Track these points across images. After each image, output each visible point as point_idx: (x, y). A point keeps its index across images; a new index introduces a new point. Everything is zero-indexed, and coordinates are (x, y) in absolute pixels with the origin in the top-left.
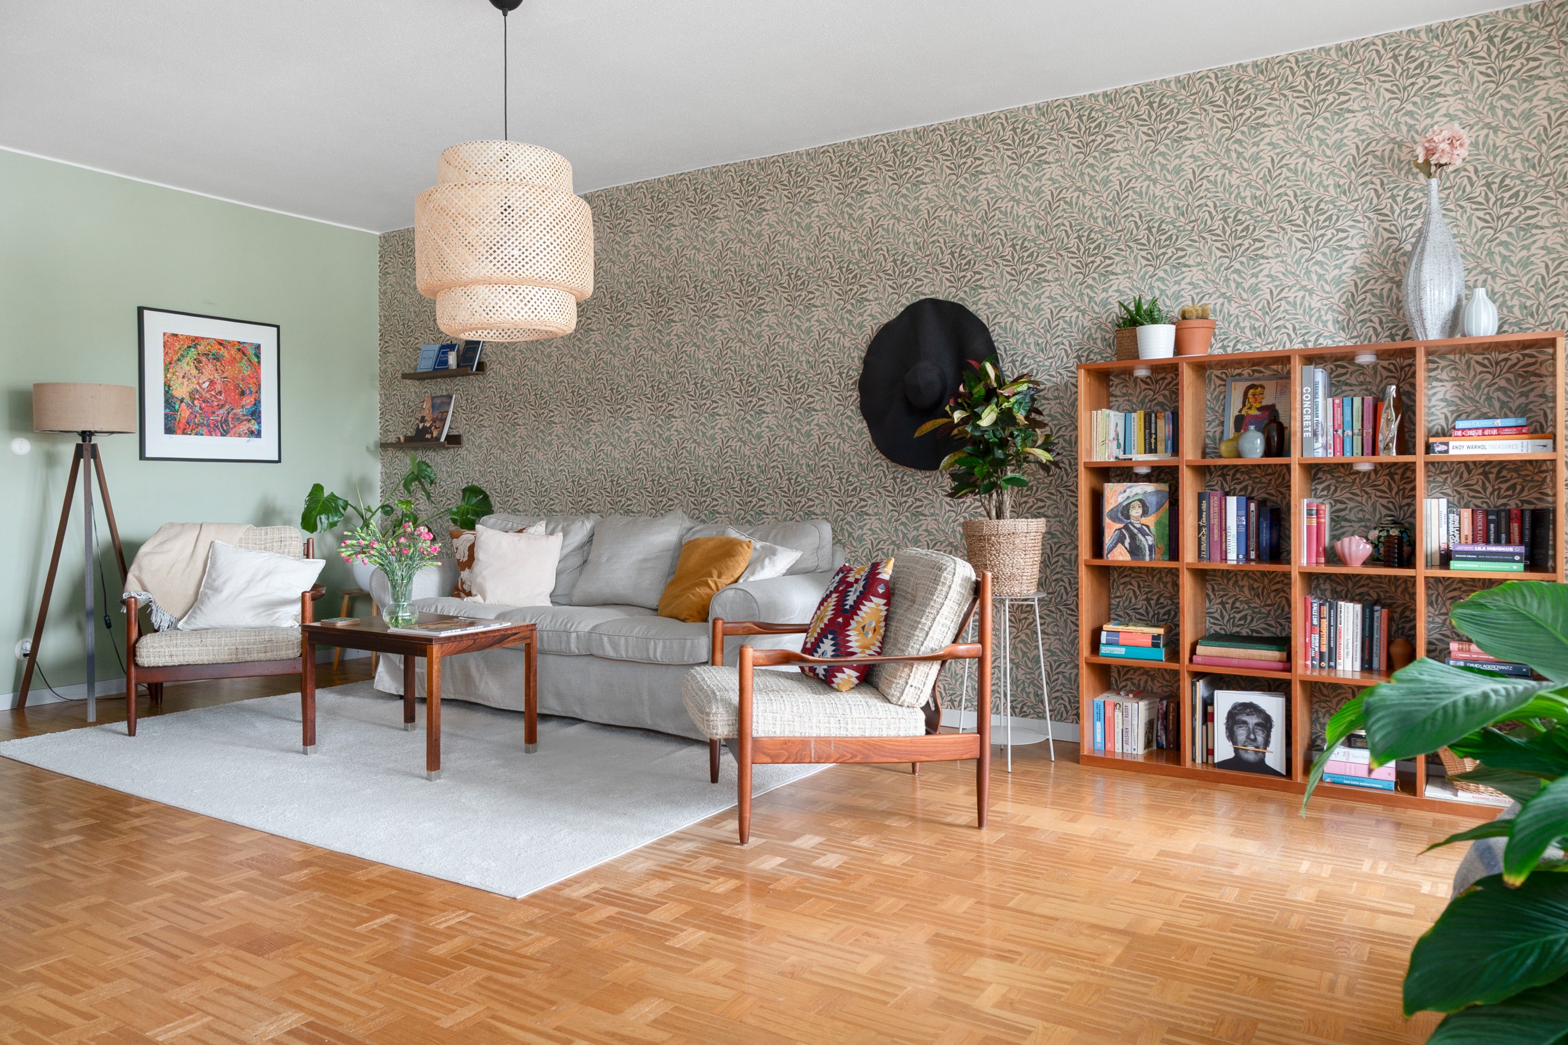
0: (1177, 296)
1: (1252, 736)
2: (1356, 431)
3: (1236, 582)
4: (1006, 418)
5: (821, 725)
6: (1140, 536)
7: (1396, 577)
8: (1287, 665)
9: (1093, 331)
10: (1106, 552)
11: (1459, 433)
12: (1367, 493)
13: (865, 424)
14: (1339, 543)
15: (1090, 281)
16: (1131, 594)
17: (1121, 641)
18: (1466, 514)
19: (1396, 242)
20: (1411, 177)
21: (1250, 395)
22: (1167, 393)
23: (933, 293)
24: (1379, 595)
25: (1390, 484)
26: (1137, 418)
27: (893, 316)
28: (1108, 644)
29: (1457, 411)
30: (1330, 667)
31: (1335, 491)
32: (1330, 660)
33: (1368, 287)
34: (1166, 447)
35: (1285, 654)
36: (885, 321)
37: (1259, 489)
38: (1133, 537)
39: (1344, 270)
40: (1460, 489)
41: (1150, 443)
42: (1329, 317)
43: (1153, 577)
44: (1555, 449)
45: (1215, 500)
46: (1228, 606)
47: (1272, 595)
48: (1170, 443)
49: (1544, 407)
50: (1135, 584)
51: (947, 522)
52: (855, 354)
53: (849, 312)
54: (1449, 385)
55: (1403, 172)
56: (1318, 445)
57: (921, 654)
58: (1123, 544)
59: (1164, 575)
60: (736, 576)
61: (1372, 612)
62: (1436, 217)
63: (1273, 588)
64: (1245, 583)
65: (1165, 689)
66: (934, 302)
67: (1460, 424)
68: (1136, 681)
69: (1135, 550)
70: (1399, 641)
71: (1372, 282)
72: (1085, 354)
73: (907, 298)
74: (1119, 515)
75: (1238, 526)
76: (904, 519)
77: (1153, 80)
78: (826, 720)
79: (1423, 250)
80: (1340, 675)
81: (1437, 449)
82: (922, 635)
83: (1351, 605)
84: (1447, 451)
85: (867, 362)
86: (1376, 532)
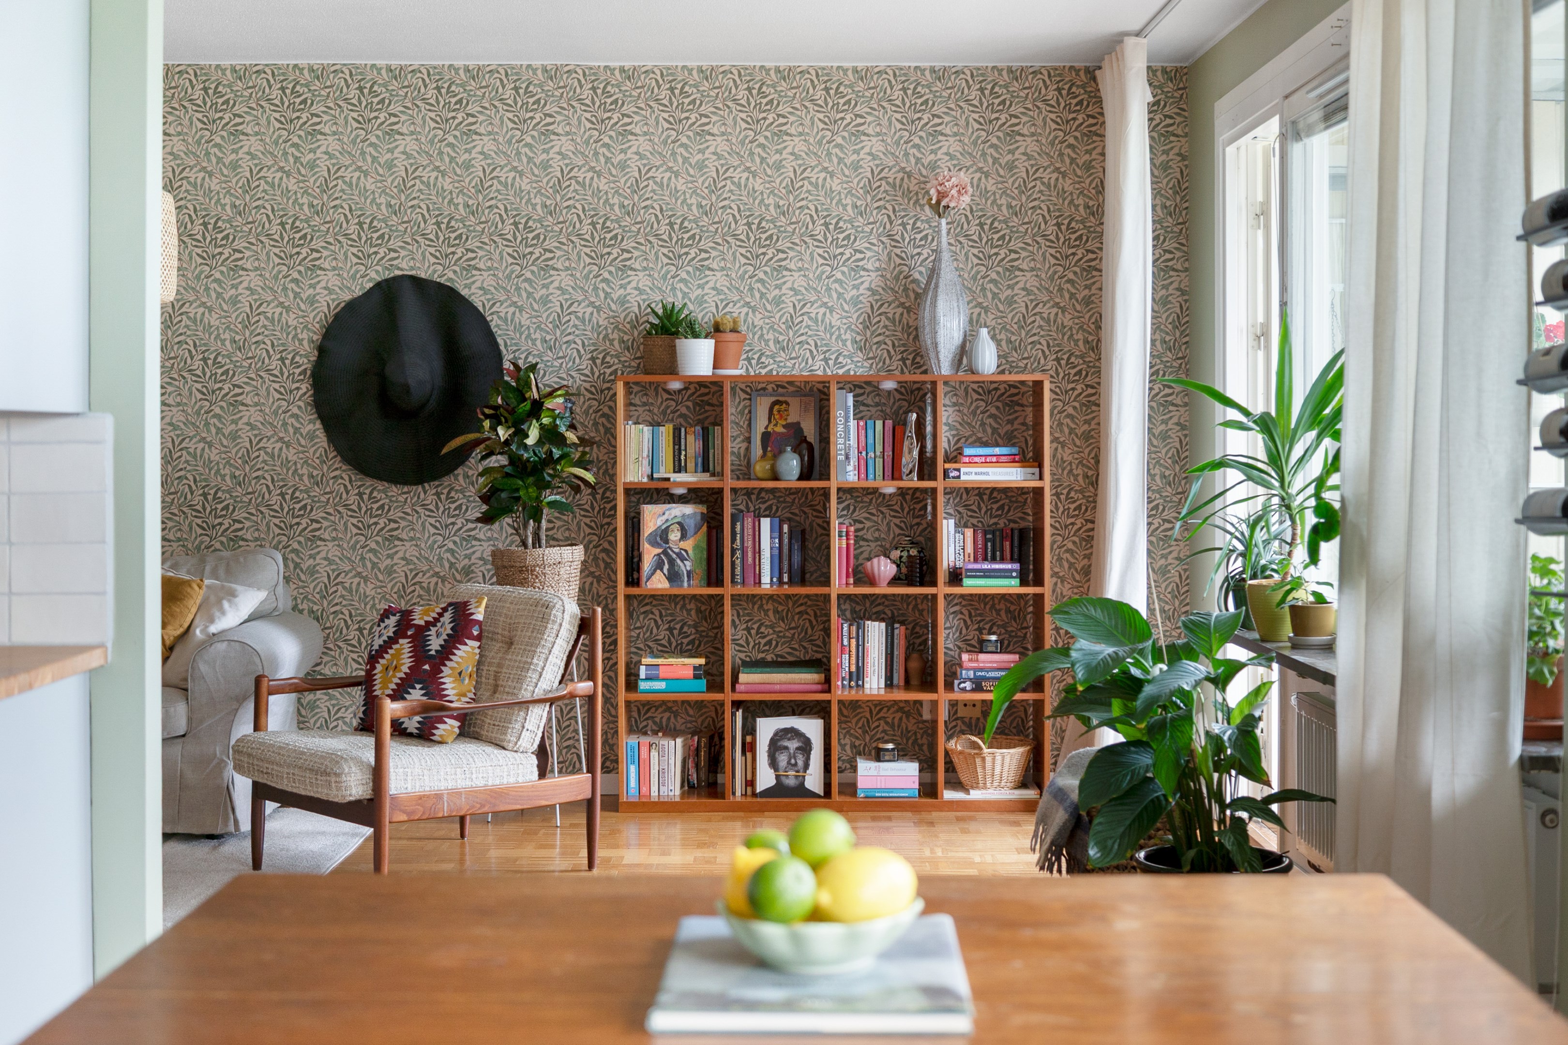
0: (700, 301)
1: (793, 761)
2: (878, 453)
3: (761, 606)
4: (551, 435)
5: (448, 777)
6: (678, 561)
7: (908, 596)
8: (826, 686)
9: (610, 331)
10: (644, 579)
11: (967, 460)
12: (882, 513)
13: (318, 425)
14: (869, 563)
15: (606, 275)
16: (653, 624)
17: (662, 675)
18: (969, 533)
19: (906, 269)
20: (918, 208)
21: (775, 412)
22: (690, 404)
23: (412, 268)
24: (893, 613)
25: (902, 504)
26: (666, 432)
27: (358, 293)
28: (648, 678)
29: (958, 435)
30: (858, 685)
31: (854, 511)
32: (858, 679)
33: (882, 310)
34: (696, 465)
35: (823, 675)
36: (347, 297)
37: (783, 509)
38: (672, 562)
39: (861, 291)
40: (960, 509)
41: (680, 460)
42: (848, 336)
43: (676, 604)
44: (1041, 478)
45: (749, 522)
46: (753, 632)
47: (796, 617)
48: (700, 460)
49: (1025, 434)
50: (657, 613)
51: (431, 548)
52: (305, 335)
53: (296, 281)
54: (950, 410)
55: (912, 202)
56: (850, 468)
57: (536, 697)
58: (662, 570)
59: (687, 601)
60: (186, 625)
61: (893, 629)
62: (946, 256)
63: (797, 610)
64: (770, 606)
65: (689, 725)
66: (416, 281)
67: (968, 451)
68: (657, 720)
69: (673, 577)
70: (915, 656)
71: (886, 305)
72: (601, 356)
73: (377, 272)
74: (658, 539)
75: (771, 548)
76: (373, 545)
77: (674, 64)
78: (453, 771)
79: (937, 286)
80: (867, 692)
81: (951, 475)
82: (535, 676)
83: (877, 623)
84: (959, 477)
85: (322, 350)
86: (898, 552)
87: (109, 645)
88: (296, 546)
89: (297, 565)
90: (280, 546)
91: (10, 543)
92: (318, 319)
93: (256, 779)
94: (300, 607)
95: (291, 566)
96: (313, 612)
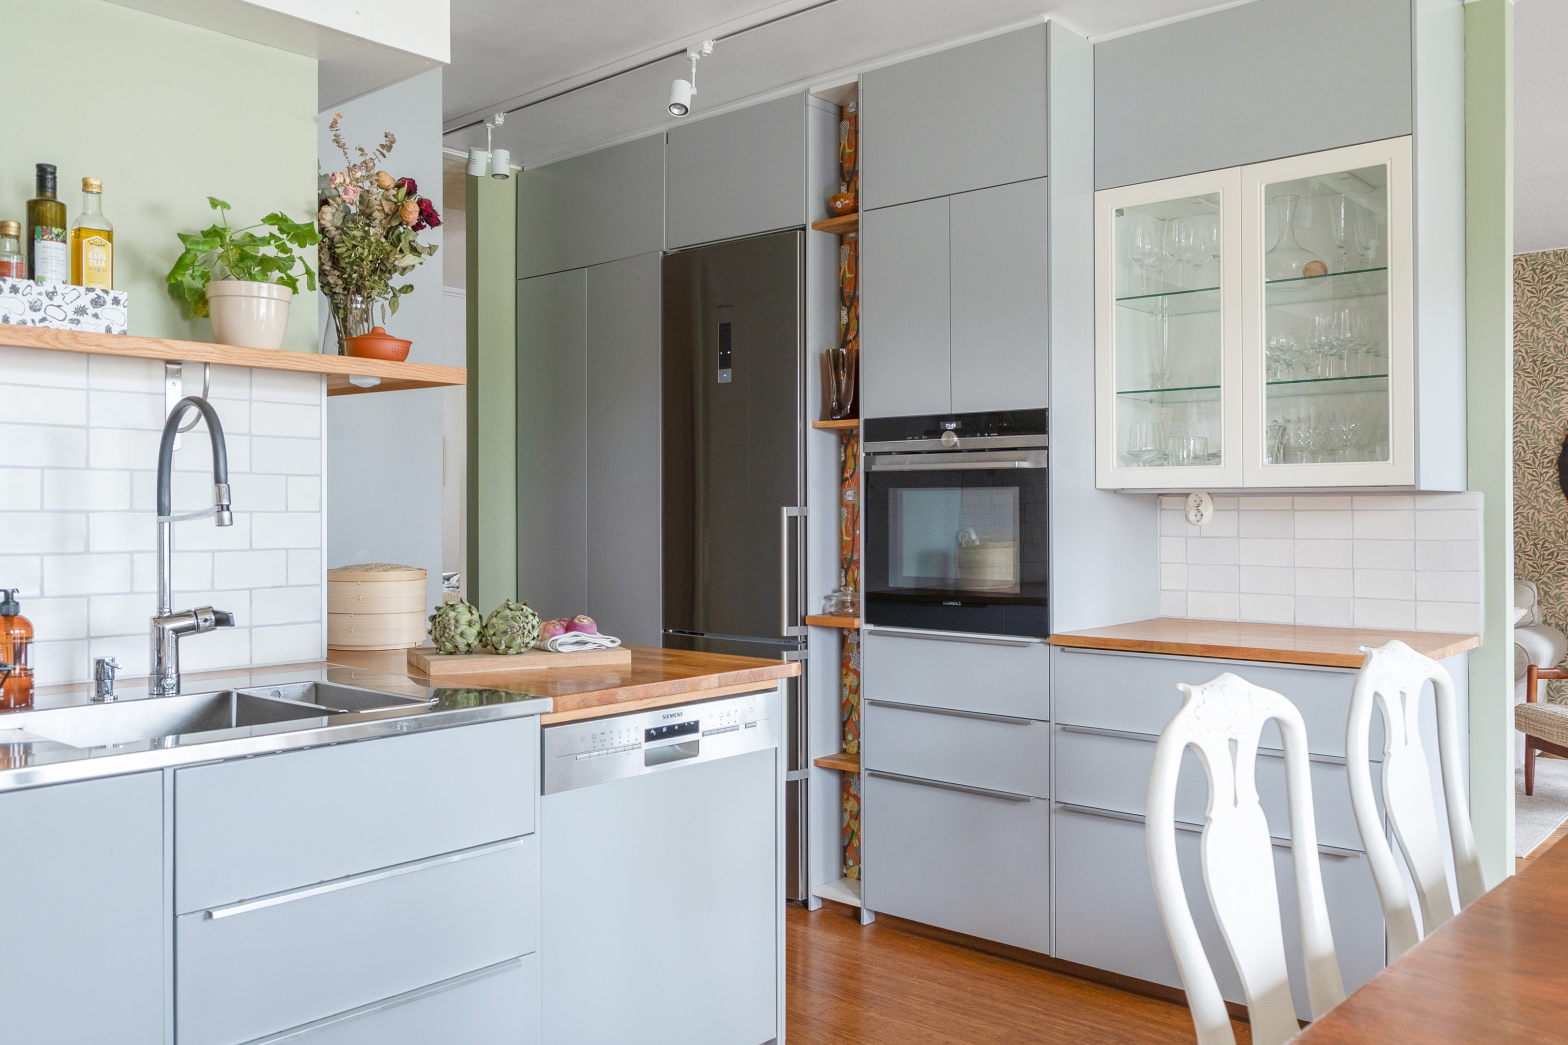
87: (1481, 635)
88: (1545, 579)
89: (1546, 593)
90: (1534, 580)
91: (1416, 571)
92: (1562, 425)
93: (1529, 734)
94: (1549, 621)
95: (1542, 593)
96: (1559, 625)
